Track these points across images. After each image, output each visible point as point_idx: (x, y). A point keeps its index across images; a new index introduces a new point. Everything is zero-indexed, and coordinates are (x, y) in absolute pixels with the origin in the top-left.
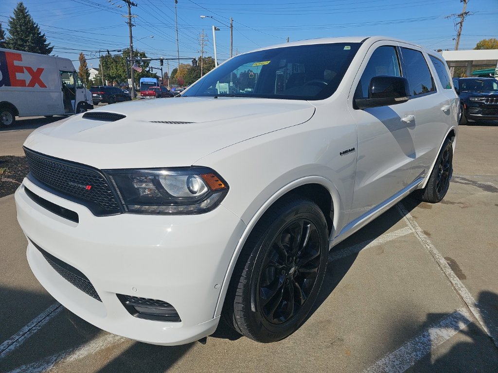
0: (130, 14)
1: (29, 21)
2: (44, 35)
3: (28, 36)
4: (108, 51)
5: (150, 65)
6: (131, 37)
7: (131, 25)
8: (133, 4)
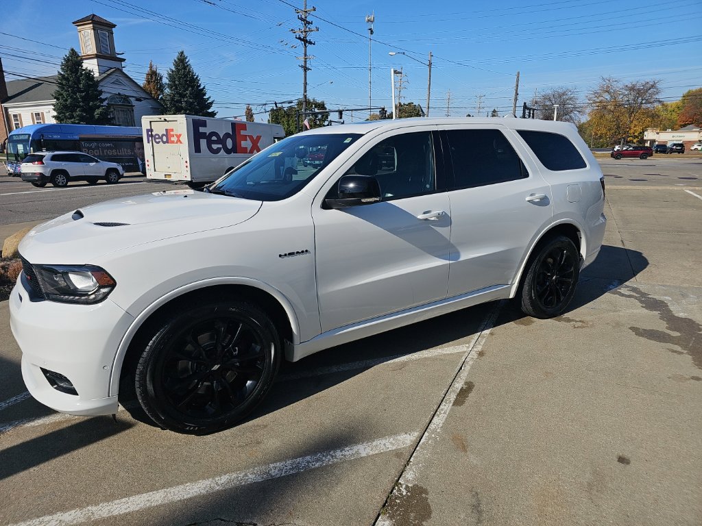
0: (306, 55)
1: (189, 72)
2: (204, 88)
3: (187, 89)
4: (276, 104)
5: (330, 118)
6: (306, 84)
7: (306, 69)
8: (310, 43)
